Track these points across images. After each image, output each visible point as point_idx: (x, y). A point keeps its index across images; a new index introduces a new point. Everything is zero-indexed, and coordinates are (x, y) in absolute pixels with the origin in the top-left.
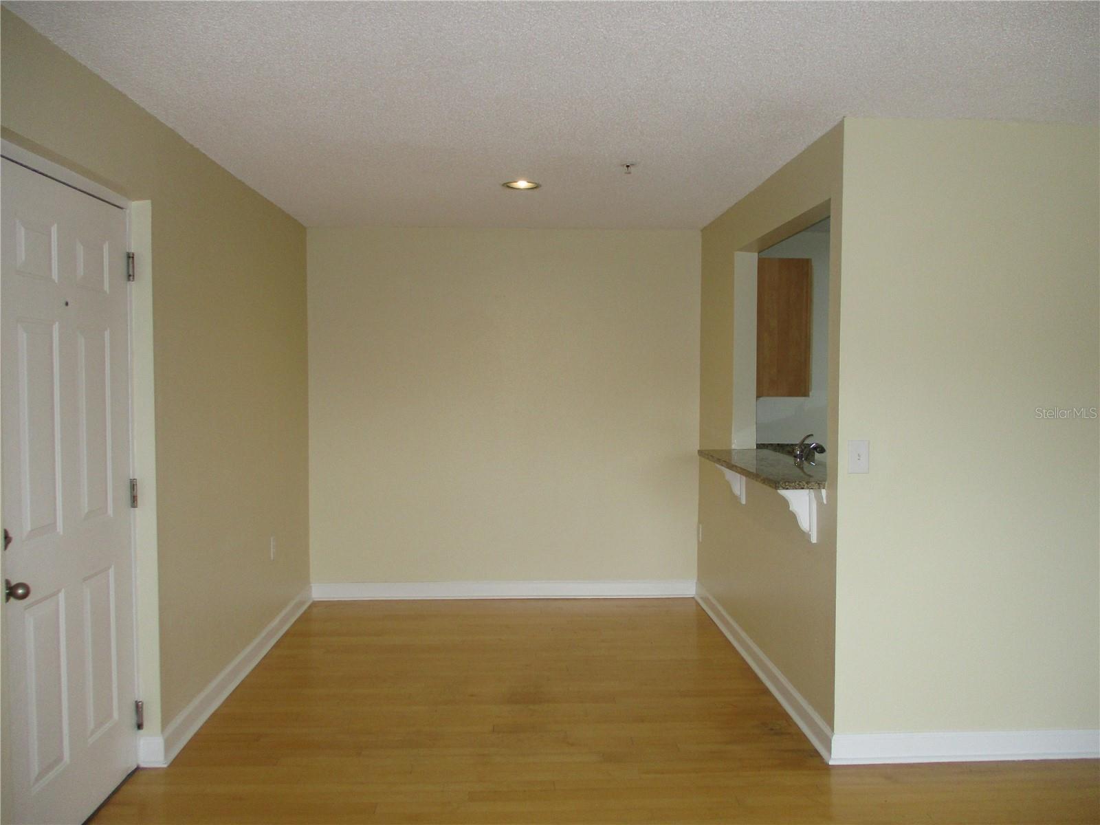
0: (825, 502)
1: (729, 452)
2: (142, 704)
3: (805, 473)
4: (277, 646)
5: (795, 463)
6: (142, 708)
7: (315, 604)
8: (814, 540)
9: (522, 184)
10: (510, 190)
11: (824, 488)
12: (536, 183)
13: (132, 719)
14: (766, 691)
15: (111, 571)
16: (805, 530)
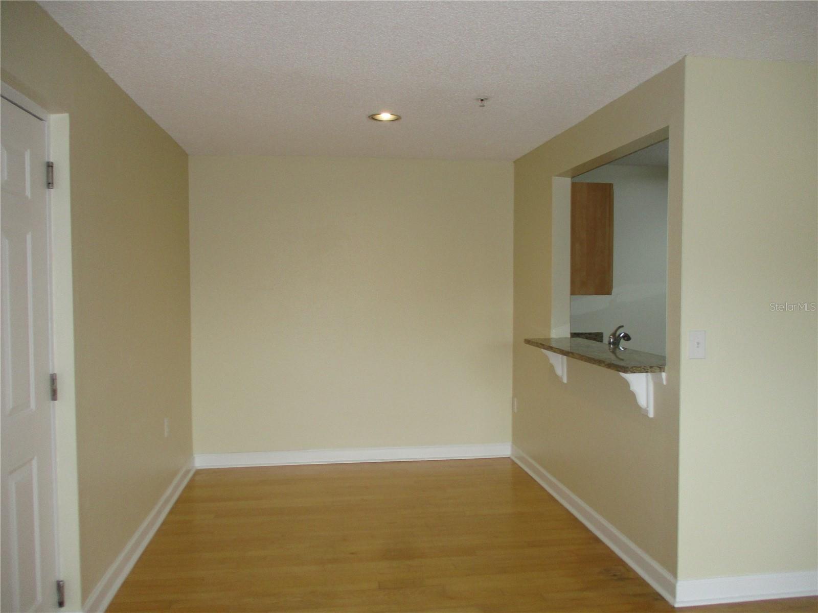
0: (665, 383)
1: (549, 340)
2: (63, 584)
3: (617, 357)
4: (171, 512)
5: (610, 349)
6: (63, 586)
7: (198, 472)
8: (651, 414)
9: (386, 116)
10: (375, 122)
11: (664, 372)
12: (398, 116)
13: (55, 598)
14: (597, 540)
15: (34, 463)
16: (643, 407)
